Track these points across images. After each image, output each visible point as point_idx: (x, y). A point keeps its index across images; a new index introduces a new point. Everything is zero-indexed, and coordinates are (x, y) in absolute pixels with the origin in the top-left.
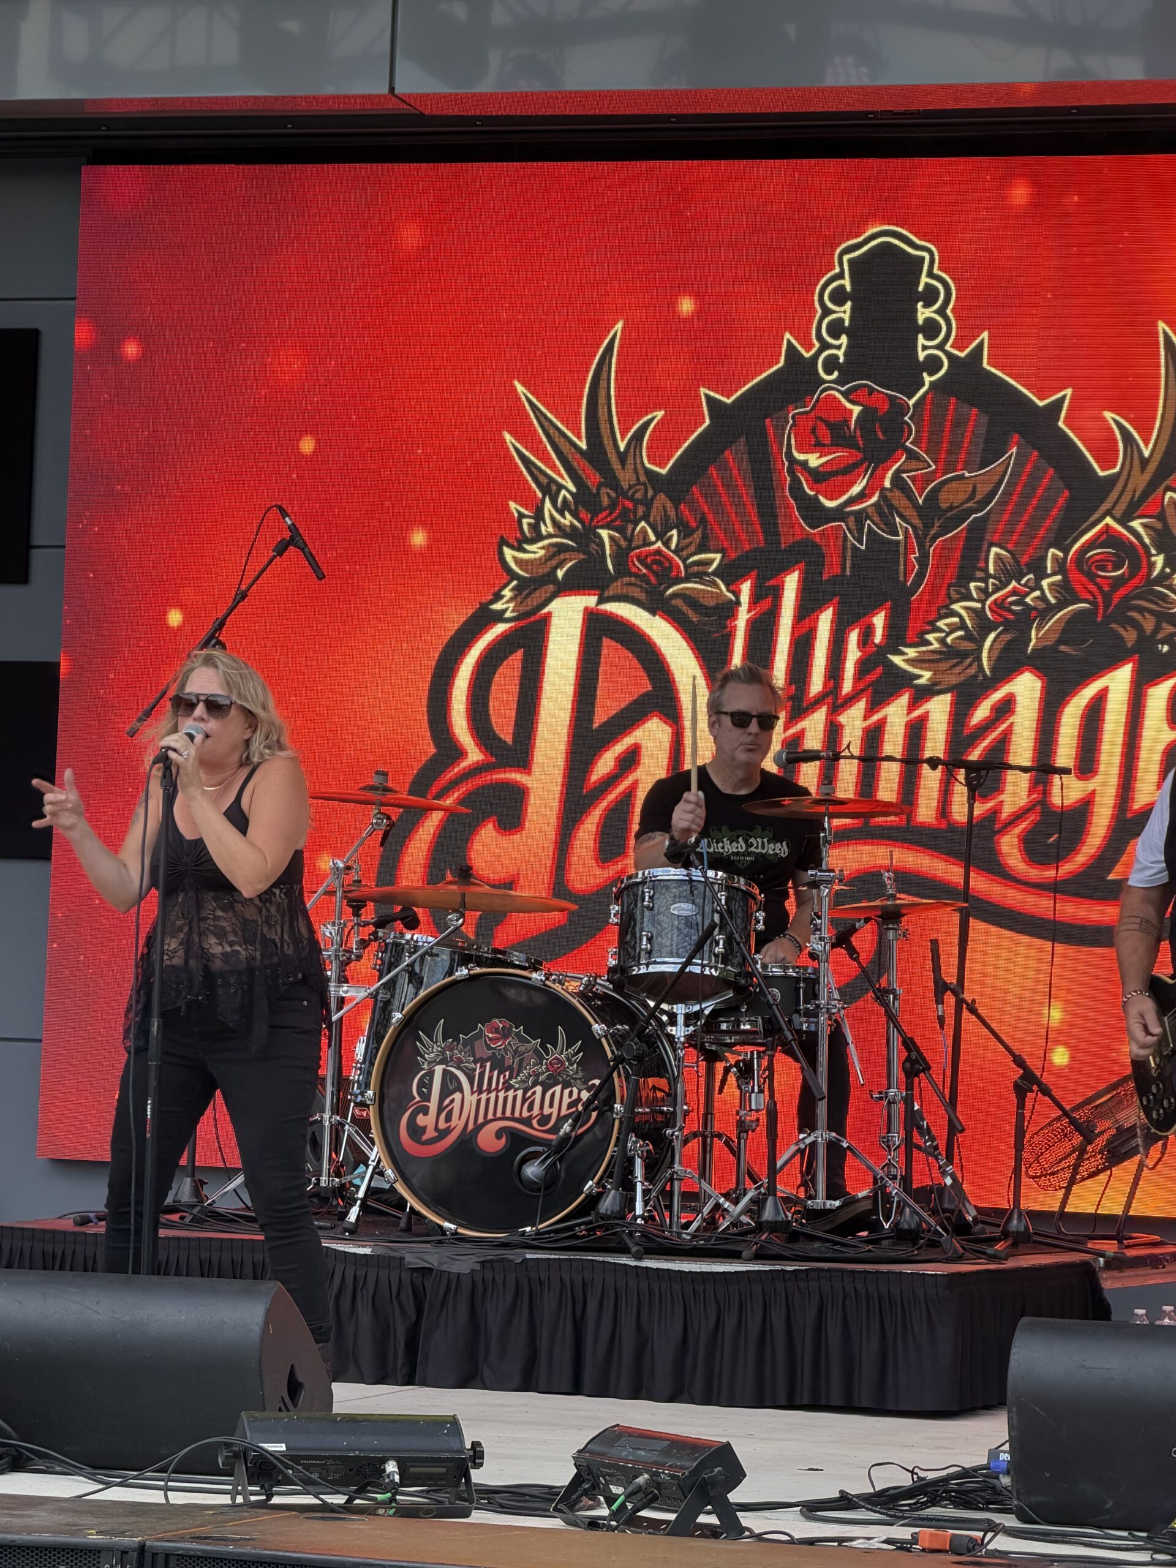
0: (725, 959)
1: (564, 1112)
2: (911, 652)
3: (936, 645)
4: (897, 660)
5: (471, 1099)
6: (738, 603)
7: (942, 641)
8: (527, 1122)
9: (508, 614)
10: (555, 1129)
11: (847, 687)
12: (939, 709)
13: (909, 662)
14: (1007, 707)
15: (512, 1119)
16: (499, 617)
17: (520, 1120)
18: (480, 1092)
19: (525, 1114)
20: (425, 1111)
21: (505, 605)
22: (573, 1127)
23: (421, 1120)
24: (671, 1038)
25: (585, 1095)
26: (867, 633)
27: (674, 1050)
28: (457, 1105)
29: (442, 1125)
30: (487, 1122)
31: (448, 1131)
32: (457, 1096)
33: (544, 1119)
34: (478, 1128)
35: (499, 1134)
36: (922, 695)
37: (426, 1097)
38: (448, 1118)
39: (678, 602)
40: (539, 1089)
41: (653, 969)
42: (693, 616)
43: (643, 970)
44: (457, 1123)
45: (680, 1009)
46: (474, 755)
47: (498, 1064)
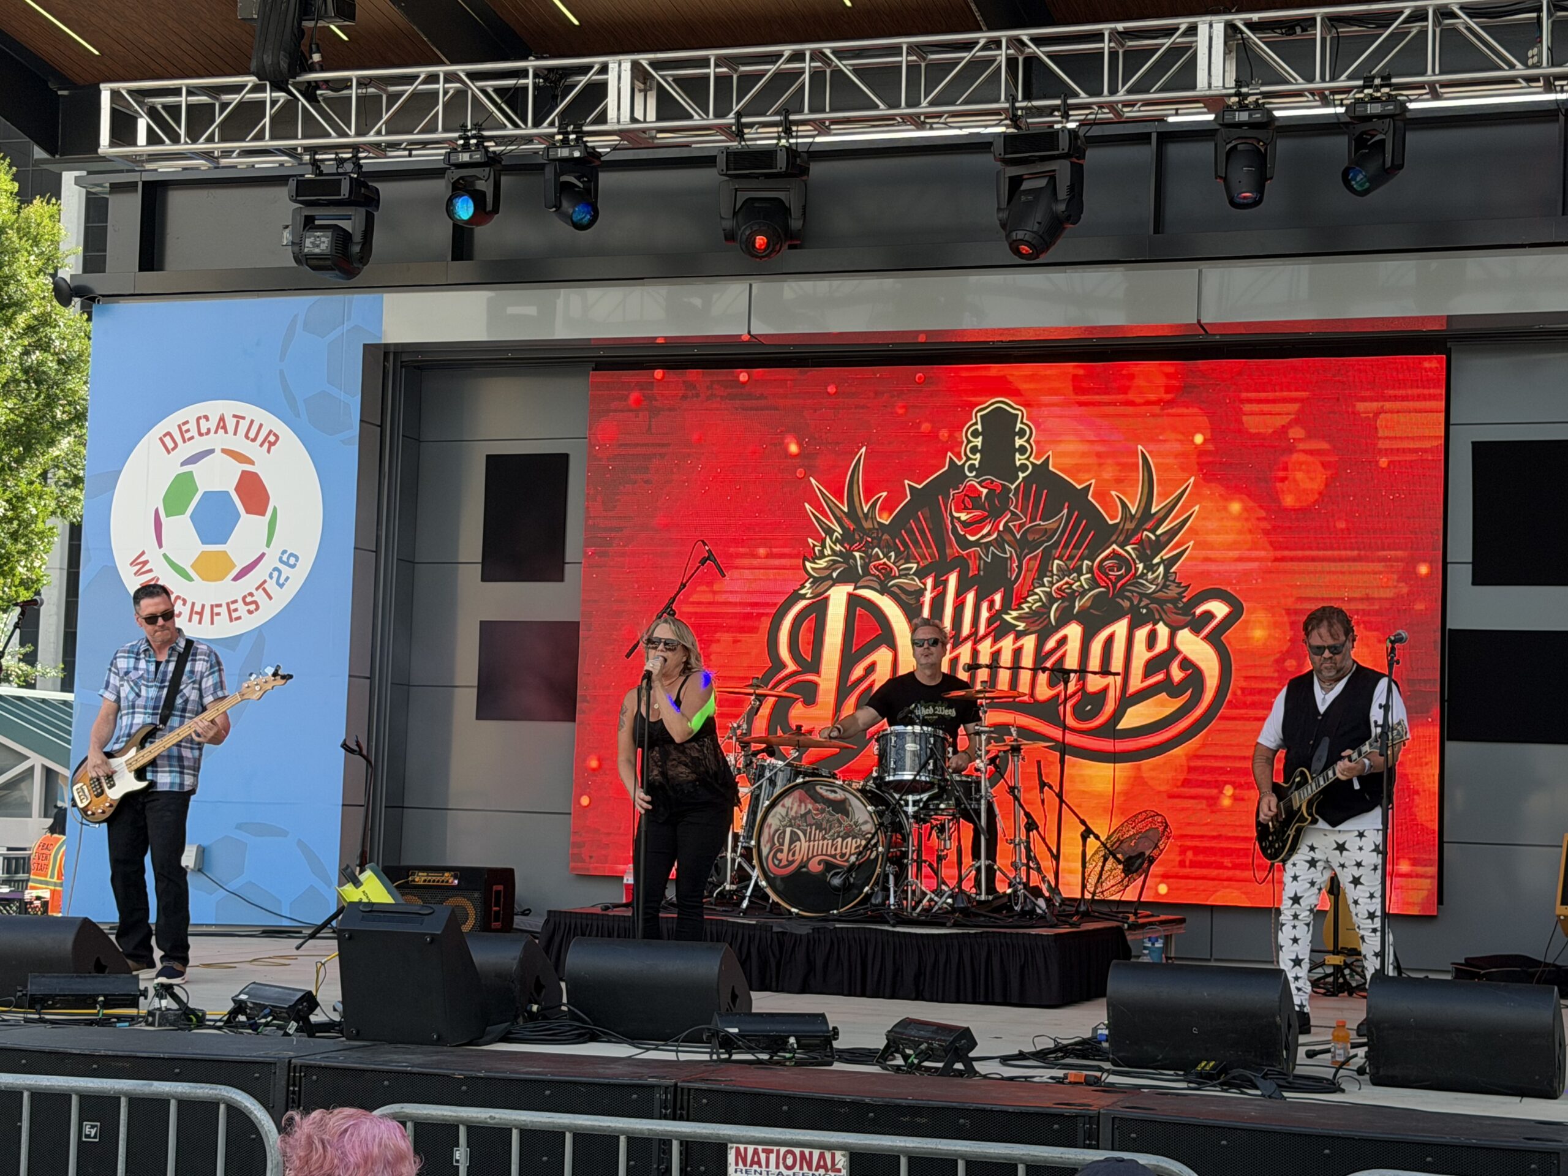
0: (934, 772)
1: (853, 851)
2: (1015, 614)
3: (1027, 610)
4: (1007, 617)
6: (925, 589)
7: (1030, 608)
9: (808, 596)
10: (848, 860)
11: (982, 631)
12: (1029, 643)
13: (1015, 619)
14: (1063, 641)
15: (826, 855)
16: (803, 597)
17: (831, 856)
18: (810, 841)
20: (781, 851)
21: (807, 591)
23: (779, 855)
25: (864, 842)
26: (992, 603)
27: (908, 819)
28: (798, 848)
29: (790, 858)
30: (813, 857)
31: (793, 861)
32: (798, 843)
33: (843, 855)
34: (809, 860)
35: (819, 863)
36: (1019, 635)
37: (782, 844)
38: (794, 855)
39: (895, 589)
40: (840, 840)
41: (897, 778)
42: (903, 596)
43: (891, 778)
44: (798, 857)
46: (791, 667)
47: (819, 827)
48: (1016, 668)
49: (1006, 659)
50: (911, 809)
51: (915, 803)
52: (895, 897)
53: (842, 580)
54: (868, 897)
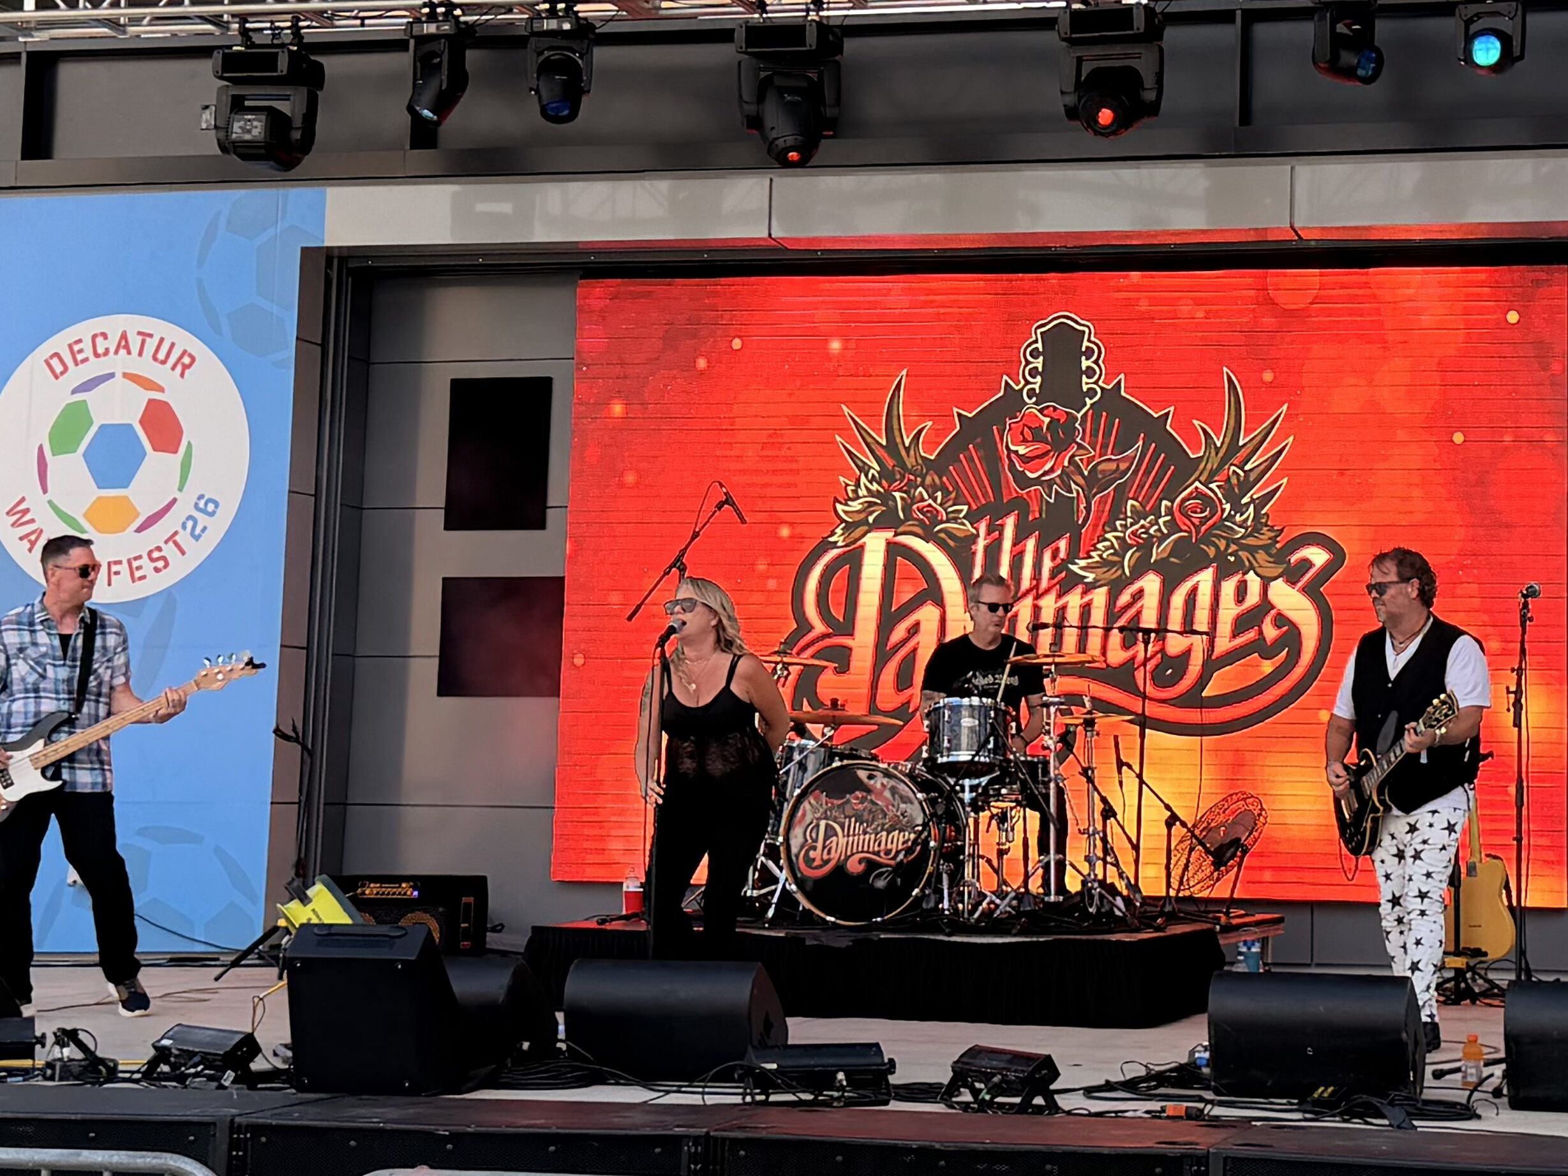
0: (995, 751)
1: (900, 847)
2: (1083, 563)
3: (1097, 559)
4: (1074, 568)
5: (843, 841)
6: (978, 535)
7: (1100, 556)
8: (877, 854)
9: (840, 544)
10: (894, 858)
11: (1044, 584)
12: (1099, 597)
13: (1082, 568)
14: (1140, 594)
15: (868, 852)
16: (834, 545)
17: (874, 853)
18: (848, 836)
19: (876, 849)
20: (815, 848)
21: (838, 538)
22: (905, 856)
23: (812, 854)
24: (962, 801)
25: (912, 836)
26: (1056, 551)
27: (964, 809)
28: (834, 845)
29: (825, 857)
30: (853, 854)
31: (828, 861)
32: (834, 838)
33: (888, 852)
34: (847, 858)
35: (860, 862)
36: (1089, 588)
37: (816, 841)
38: (829, 853)
39: (942, 535)
40: (884, 833)
41: (951, 759)
42: (952, 543)
43: (945, 759)
44: (834, 855)
45: (967, 783)
46: (819, 627)
47: (859, 819)
48: (1084, 627)
49: (1073, 616)
50: (967, 796)
51: (973, 788)
52: (950, 901)
53: (878, 525)
54: (919, 900)
